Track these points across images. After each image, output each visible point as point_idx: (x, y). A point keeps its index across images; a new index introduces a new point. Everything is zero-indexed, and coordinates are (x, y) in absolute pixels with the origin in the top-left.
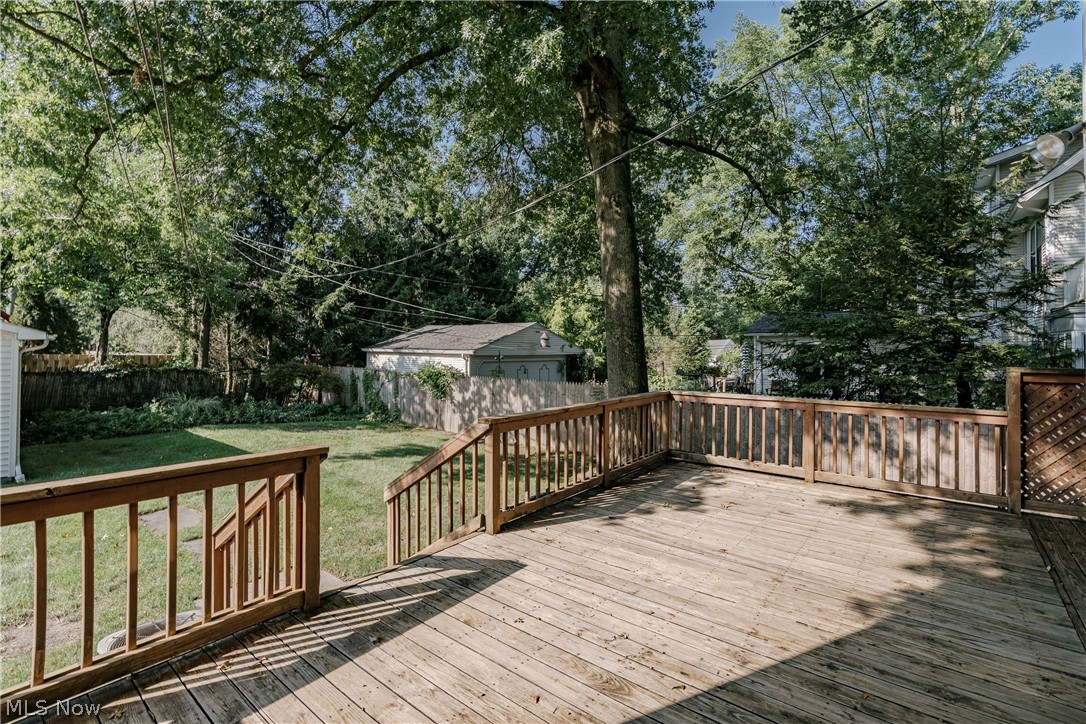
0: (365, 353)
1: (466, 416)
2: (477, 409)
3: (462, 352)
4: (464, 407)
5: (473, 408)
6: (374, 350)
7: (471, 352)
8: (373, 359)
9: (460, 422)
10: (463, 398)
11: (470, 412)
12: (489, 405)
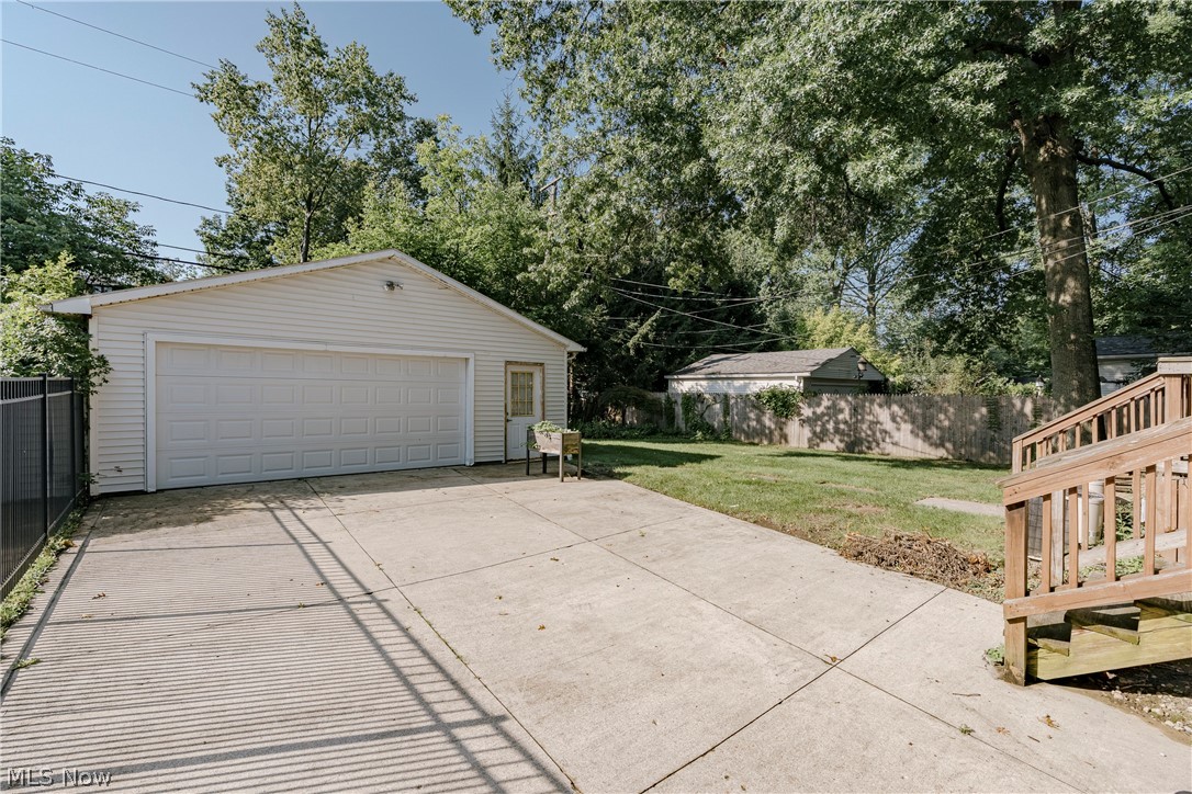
0: (667, 380)
1: (818, 429)
2: (832, 422)
3: (796, 375)
4: (815, 421)
5: (828, 421)
6: (680, 377)
7: (808, 374)
8: (675, 384)
9: (810, 435)
10: (814, 413)
11: (823, 425)
12: (848, 418)
